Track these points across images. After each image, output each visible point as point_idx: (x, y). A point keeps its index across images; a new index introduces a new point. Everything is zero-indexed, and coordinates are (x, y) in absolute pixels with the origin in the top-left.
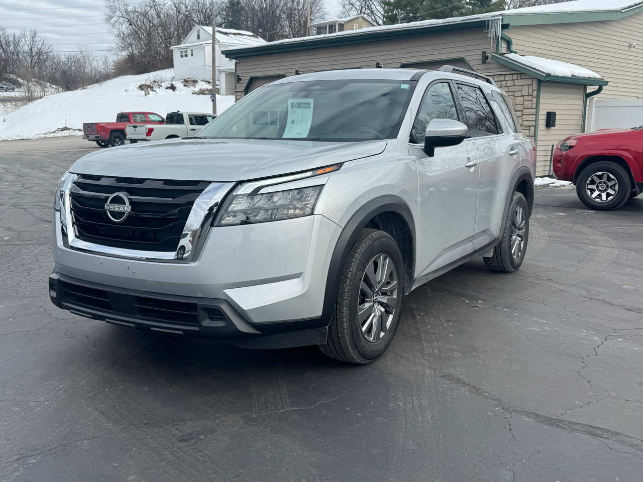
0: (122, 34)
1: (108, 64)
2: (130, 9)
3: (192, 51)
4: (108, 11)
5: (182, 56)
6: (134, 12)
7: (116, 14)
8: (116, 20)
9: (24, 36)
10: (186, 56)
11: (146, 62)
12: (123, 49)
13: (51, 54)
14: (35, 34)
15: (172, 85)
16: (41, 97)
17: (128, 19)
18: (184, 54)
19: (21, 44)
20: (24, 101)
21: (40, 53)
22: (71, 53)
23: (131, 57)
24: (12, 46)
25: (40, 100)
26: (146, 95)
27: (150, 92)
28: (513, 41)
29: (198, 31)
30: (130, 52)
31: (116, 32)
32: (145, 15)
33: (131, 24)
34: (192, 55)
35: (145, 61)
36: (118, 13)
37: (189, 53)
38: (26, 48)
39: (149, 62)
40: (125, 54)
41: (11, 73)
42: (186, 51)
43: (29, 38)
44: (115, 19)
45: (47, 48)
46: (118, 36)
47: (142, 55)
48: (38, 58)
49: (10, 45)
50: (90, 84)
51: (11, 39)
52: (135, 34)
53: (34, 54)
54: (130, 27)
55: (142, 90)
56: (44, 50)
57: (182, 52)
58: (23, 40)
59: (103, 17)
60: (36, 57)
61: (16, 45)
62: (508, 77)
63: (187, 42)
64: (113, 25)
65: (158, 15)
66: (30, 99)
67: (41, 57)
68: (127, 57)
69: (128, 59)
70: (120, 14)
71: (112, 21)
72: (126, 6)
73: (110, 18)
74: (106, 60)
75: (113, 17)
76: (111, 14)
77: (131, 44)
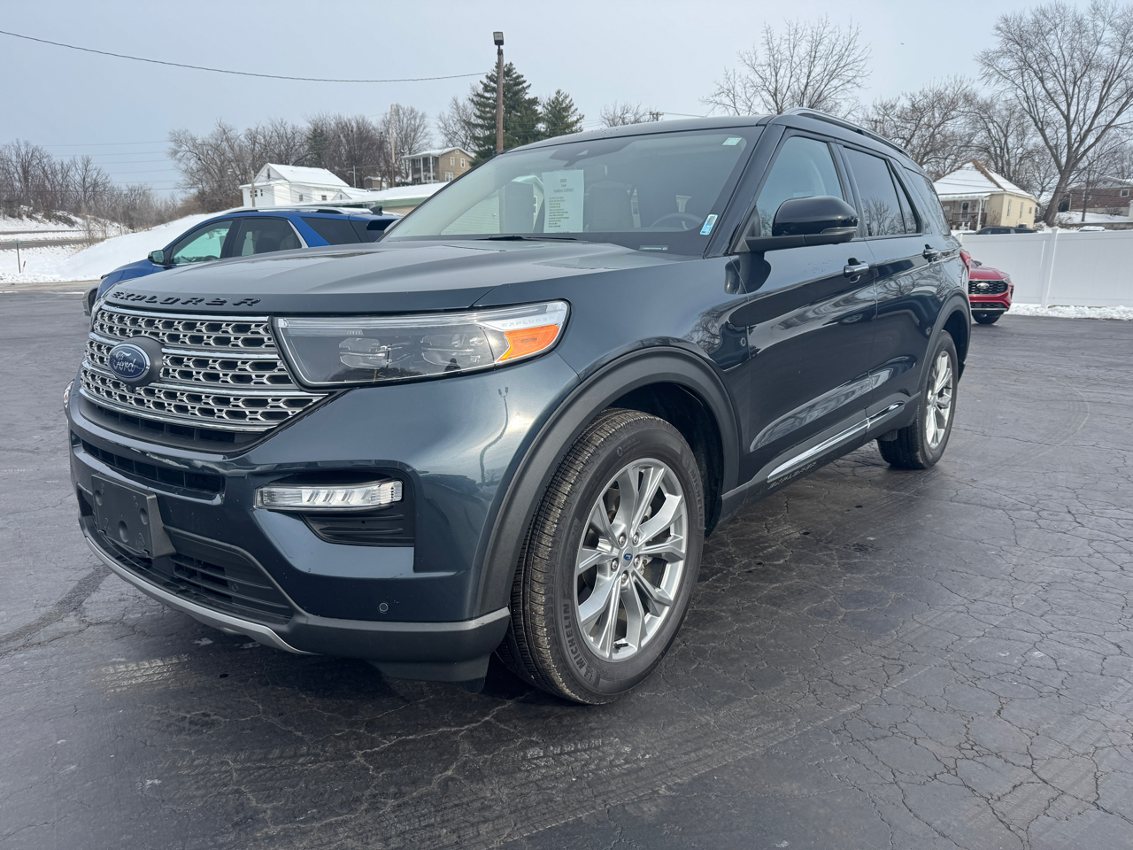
0: (190, 170)
1: (176, 201)
2: (198, 141)
3: (262, 191)
4: (172, 145)
6: (203, 144)
7: (183, 149)
9: (74, 163)
10: (256, 196)
12: (192, 186)
13: (109, 185)
14: (88, 161)
16: (102, 240)
17: (196, 153)
18: (254, 194)
19: (71, 173)
20: (85, 244)
21: (95, 184)
22: (134, 184)
23: (202, 194)
24: (60, 175)
25: (101, 244)
26: (210, 238)
29: (268, 170)
30: (200, 189)
31: (183, 167)
32: (216, 148)
33: (199, 159)
34: (262, 196)
36: (184, 148)
37: (259, 194)
38: (78, 178)
39: (220, 200)
40: (194, 191)
41: (59, 209)
42: (257, 192)
43: (81, 166)
44: (181, 154)
45: (104, 178)
46: (186, 171)
47: (214, 192)
48: (93, 191)
49: (57, 174)
50: (155, 225)
51: (58, 167)
52: (206, 170)
53: (87, 185)
54: (199, 162)
56: (100, 181)
58: (74, 168)
59: (167, 152)
60: (91, 189)
61: (65, 175)
64: (180, 160)
65: (232, 148)
66: (91, 241)
67: (97, 189)
68: (197, 194)
69: (197, 197)
70: (187, 149)
71: (178, 156)
72: (194, 140)
73: (175, 153)
74: (173, 197)
75: (179, 152)
76: (177, 148)
77: (201, 180)
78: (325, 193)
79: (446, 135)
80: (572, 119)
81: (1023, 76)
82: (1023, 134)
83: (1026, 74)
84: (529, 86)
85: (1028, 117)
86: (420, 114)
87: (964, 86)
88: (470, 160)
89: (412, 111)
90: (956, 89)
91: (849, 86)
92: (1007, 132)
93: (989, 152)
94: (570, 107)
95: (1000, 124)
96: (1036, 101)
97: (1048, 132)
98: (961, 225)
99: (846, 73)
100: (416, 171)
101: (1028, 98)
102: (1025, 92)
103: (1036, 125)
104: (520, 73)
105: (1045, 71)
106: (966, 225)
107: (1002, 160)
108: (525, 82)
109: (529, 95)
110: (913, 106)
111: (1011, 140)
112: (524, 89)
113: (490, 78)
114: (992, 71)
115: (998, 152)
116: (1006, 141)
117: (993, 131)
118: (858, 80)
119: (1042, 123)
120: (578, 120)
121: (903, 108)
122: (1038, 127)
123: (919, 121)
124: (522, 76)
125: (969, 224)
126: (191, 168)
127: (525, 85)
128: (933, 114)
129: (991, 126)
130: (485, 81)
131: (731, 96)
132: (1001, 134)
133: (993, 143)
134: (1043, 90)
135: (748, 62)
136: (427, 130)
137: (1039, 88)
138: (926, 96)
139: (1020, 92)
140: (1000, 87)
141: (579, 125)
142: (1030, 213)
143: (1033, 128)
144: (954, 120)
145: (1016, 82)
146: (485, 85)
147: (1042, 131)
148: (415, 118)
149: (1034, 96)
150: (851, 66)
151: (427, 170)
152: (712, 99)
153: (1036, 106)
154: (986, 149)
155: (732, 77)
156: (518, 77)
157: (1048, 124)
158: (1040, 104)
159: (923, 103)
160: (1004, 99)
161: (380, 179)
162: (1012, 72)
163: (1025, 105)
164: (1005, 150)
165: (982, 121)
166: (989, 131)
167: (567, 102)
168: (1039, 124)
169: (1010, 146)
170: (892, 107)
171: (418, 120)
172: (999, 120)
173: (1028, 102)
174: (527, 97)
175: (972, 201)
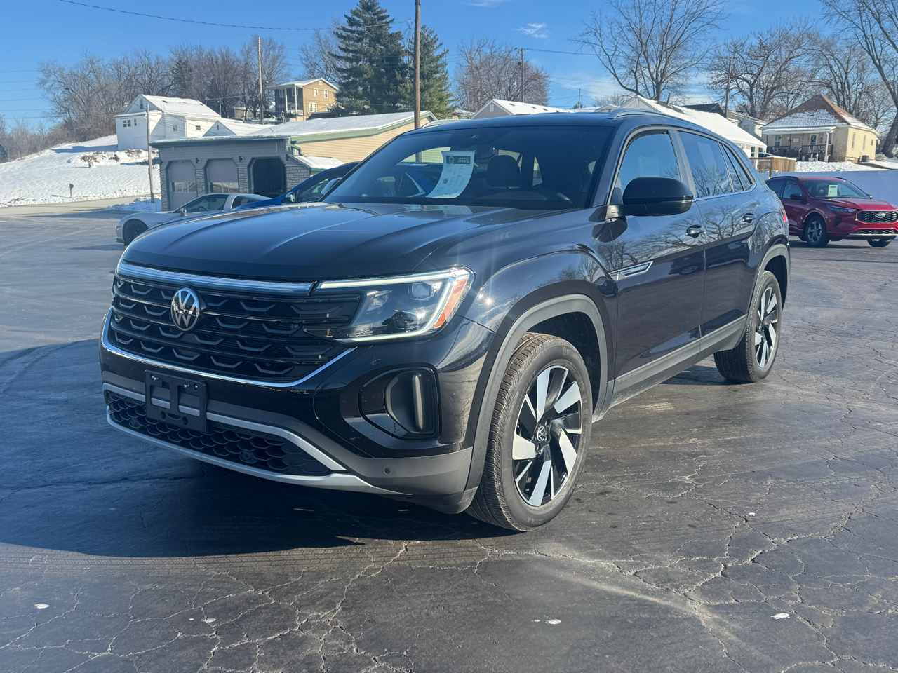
0: (58, 100)
1: (44, 130)
2: (66, 71)
3: (135, 121)
4: (41, 75)
5: (125, 126)
6: (72, 74)
7: (51, 78)
8: (51, 84)
10: (129, 125)
11: (86, 129)
12: (60, 115)
15: (115, 155)
17: (64, 83)
18: (127, 124)
23: (69, 124)
26: (90, 166)
27: (94, 163)
28: (302, 149)
29: (141, 101)
30: (67, 118)
31: (51, 96)
32: (85, 78)
33: (67, 89)
34: (135, 125)
35: (85, 127)
36: (53, 77)
37: (132, 123)
40: (61, 120)
42: (129, 121)
44: (49, 84)
46: (54, 101)
47: (81, 121)
52: (72, 99)
54: (67, 92)
55: (85, 161)
57: (125, 122)
59: (36, 82)
62: (298, 168)
63: (130, 110)
64: (48, 90)
68: (64, 123)
69: (65, 126)
70: (55, 79)
71: (47, 86)
72: (61, 70)
73: (43, 82)
74: (41, 127)
75: (47, 82)
76: (46, 78)
77: (68, 110)
78: (198, 123)
79: (307, 66)
80: (436, 54)
81: (861, 17)
82: (862, 70)
83: (864, 15)
84: (392, 21)
85: (867, 55)
86: (279, 45)
87: (808, 26)
88: (335, 92)
89: (271, 42)
90: (801, 29)
91: (708, 27)
92: (847, 69)
93: (831, 87)
94: (435, 42)
95: (842, 62)
96: (873, 40)
97: (886, 68)
98: (810, 156)
99: (705, 15)
100: (280, 101)
101: (866, 37)
102: (864, 31)
103: (874, 62)
104: (384, 9)
105: (881, 13)
106: (814, 157)
107: (843, 94)
108: (389, 16)
109: (393, 30)
110: (761, 44)
111: (852, 76)
112: (387, 23)
113: (354, 13)
114: (833, 11)
115: (840, 87)
116: (846, 77)
117: (834, 68)
118: (717, 22)
119: (879, 60)
120: (443, 54)
121: (752, 46)
122: (876, 65)
123: (767, 58)
124: (386, 11)
125: (817, 155)
126: (59, 98)
127: (388, 20)
128: (780, 52)
129: (832, 63)
130: (350, 15)
131: (598, 35)
132: (842, 71)
133: (835, 79)
134: (880, 30)
135: (614, 4)
136: (285, 61)
137: (876, 28)
138: (772, 36)
139: (859, 32)
140: (840, 26)
141: (444, 59)
142: (872, 144)
143: (872, 65)
144: (799, 58)
145: (855, 21)
146: (349, 19)
147: (880, 68)
148: (274, 48)
149: (872, 36)
150: (709, 9)
151: (291, 100)
152: (579, 38)
153: (874, 44)
154: (828, 84)
155: (599, 17)
156: (381, 12)
157: (886, 61)
158: (877, 43)
159: (770, 42)
160: (844, 37)
161: (245, 108)
162: (851, 13)
163: (864, 43)
164: (846, 85)
165: (824, 59)
166: (831, 67)
167: (432, 37)
168: (877, 61)
169: (851, 81)
170: (742, 45)
171: (277, 51)
172: (840, 58)
173: (866, 41)
174: (390, 31)
175: (820, 134)
